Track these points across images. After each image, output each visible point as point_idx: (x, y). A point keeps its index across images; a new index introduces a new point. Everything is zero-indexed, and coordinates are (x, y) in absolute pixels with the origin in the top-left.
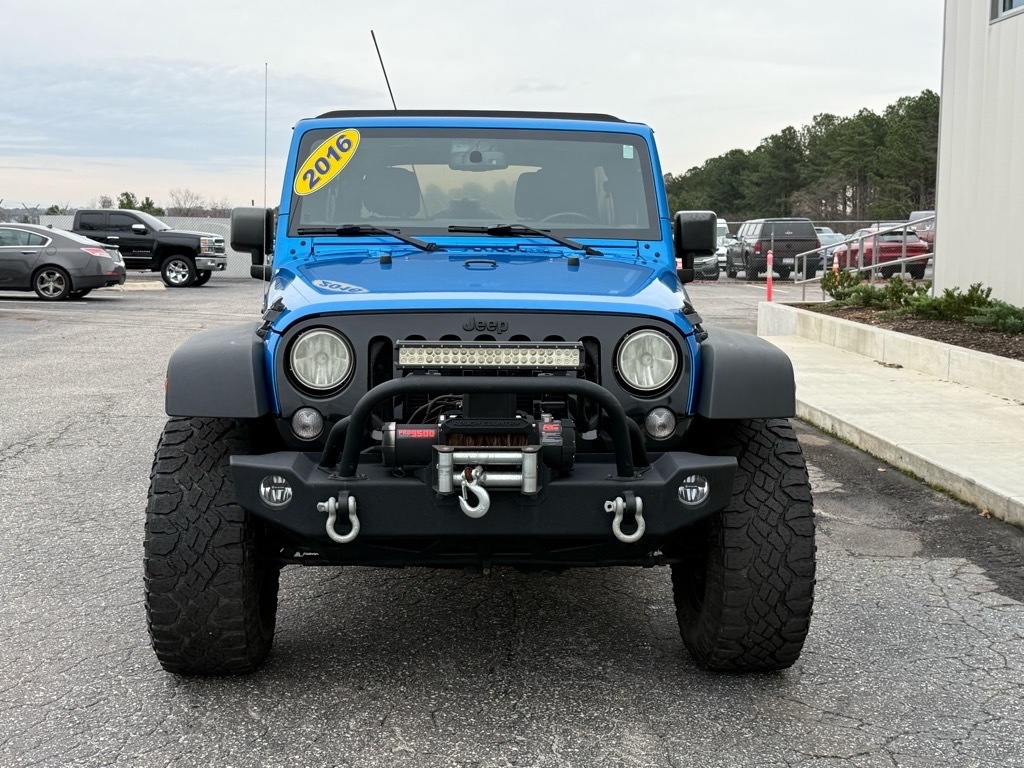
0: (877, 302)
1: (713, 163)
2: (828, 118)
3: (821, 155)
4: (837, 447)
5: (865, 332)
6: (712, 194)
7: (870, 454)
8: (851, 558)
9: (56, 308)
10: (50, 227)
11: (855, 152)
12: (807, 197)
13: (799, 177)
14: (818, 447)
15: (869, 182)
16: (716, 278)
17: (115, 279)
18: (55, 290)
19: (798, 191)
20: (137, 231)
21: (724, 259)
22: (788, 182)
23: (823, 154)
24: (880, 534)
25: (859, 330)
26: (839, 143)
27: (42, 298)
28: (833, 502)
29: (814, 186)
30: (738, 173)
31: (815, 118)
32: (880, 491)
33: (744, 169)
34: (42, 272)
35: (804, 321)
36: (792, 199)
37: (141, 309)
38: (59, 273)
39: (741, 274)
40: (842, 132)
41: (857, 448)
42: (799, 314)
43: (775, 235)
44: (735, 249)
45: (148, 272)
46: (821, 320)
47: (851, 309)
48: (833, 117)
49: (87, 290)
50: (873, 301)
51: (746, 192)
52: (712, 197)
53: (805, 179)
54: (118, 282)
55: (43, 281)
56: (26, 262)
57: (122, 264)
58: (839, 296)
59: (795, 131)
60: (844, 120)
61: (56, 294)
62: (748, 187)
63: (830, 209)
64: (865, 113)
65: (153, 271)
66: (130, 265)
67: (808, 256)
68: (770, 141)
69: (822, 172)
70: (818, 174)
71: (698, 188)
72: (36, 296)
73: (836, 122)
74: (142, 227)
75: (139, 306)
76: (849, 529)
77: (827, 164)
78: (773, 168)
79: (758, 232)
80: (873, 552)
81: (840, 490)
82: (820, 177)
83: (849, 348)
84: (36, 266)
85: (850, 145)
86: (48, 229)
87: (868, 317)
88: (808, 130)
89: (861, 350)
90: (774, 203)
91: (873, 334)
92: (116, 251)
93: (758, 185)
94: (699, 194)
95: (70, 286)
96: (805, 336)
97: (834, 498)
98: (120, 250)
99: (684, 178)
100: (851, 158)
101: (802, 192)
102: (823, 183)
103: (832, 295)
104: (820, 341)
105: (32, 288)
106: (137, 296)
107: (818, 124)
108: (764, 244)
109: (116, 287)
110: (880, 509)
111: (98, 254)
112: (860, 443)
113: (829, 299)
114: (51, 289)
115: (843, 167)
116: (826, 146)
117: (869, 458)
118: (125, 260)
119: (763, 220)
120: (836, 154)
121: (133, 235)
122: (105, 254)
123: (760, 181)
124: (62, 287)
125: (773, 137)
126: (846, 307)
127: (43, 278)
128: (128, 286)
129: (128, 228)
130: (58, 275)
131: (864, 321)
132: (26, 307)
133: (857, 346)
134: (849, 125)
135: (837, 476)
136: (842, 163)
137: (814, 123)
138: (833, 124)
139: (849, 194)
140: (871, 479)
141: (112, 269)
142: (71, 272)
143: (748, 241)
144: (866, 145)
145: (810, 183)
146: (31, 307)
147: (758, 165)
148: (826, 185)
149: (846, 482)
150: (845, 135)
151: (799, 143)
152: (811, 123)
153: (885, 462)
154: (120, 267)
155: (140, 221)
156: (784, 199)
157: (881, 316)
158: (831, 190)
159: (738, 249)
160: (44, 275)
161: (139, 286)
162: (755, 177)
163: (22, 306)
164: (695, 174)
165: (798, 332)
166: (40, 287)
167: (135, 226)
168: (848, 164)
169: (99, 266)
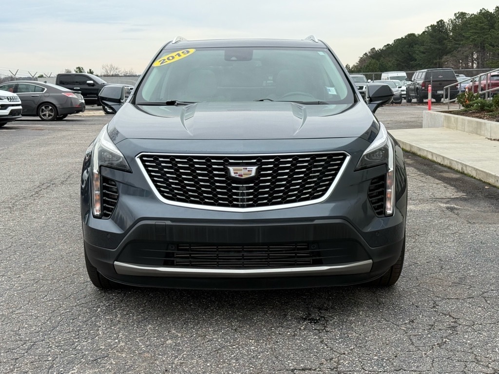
0: (488, 108)
1: (398, 42)
2: (463, 15)
3: (459, 35)
4: (464, 178)
5: (481, 123)
6: (398, 58)
7: (482, 181)
8: (469, 224)
9: (51, 124)
10: (46, 82)
11: (479, 33)
12: (451, 59)
13: (447, 48)
14: (454, 178)
15: (486, 50)
16: (400, 103)
17: (80, 109)
18: (49, 116)
19: (446, 55)
20: (89, 84)
21: (405, 92)
22: (440, 51)
23: (460, 34)
24: (484, 215)
25: (477, 122)
26: (469, 28)
27: (43, 120)
28: (461, 202)
29: (455, 52)
30: (412, 47)
31: (455, 14)
32: (486, 197)
33: (416, 44)
34: (43, 106)
35: (448, 119)
36: (443, 60)
37: (95, 124)
38: (51, 106)
39: (414, 100)
40: (471, 22)
41: (475, 178)
42: (445, 116)
43: (433, 78)
44: (410, 87)
45: (96, 107)
46: (457, 118)
47: (474, 112)
48: (465, 13)
49: (65, 116)
50: (486, 108)
51: (417, 57)
52: (398, 60)
53: (450, 49)
54: (82, 111)
55: (43, 111)
56: (34, 101)
57: (83, 101)
58: (467, 106)
59: (444, 22)
60: (472, 15)
61: (50, 118)
62: (418, 54)
63: (464, 65)
64: (483, 11)
65: (98, 106)
66: (88, 102)
67: (451, 87)
68: (430, 28)
69: (460, 44)
70: (457, 46)
71: (390, 55)
72: (40, 119)
73: (467, 16)
74: (92, 82)
75: (93, 123)
76: (468, 213)
77: (462, 40)
78: (432, 43)
79: (423, 76)
80: (480, 221)
81: (465, 197)
82: (459, 47)
83: (472, 132)
84: (39, 104)
85: (476, 29)
86: (44, 84)
87: (482, 116)
88: (452, 22)
89: (479, 133)
90: (433, 63)
91: (485, 123)
92: (80, 94)
93: (424, 53)
94: (390, 59)
95: (57, 113)
96: (448, 127)
97: (462, 200)
98: (82, 94)
99: (382, 50)
100: (476, 36)
101: (449, 56)
102: (460, 51)
103: (463, 106)
104: (457, 129)
105: (37, 115)
106: (91, 118)
107: (457, 18)
108: (427, 83)
109: (80, 114)
110: (486, 205)
111: (71, 96)
112: (476, 175)
113: (462, 108)
114: (47, 115)
115: (472, 42)
116: (462, 30)
117: (481, 183)
118: (85, 100)
119: (426, 70)
120: (467, 34)
121: (87, 87)
122: (74, 96)
123: (425, 51)
124: (53, 114)
125: (432, 26)
126: (471, 112)
127: (43, 109)
128: (86, 113)
129: (85, 83)
130: (50, 107)
131: (480, 118)
132: (35, 124)
133: (477, 131)
134: (474, 18)
135: (464, 191)
136: (471, 39)
137: (455, 18)
138: (465, 18)
139: (475, 57)
140: (481, 192)
141: (79, 104)
142: (57, 106)
143: (418, 82)
144: (484, 29)
145: (453, 51)
146: (38, 124)
147: (423, 42)
148: (462, 52)
149: (468, 193)
150: (472, 23)
151: (446, 29)
152: (453, 17)
153: (489, 184)
154: (82, 103)
155: (91, 79)
156: (438, 60)
157: (490, 115)
158: (465, 54)
159: (412, 87)
160: (43, 108)
161: (92, 113)
162: (422, 49)
163: (33, 124)
164: (388, 48)
165: (445, 125)
166: (41, 114)
167: (88, 82)
168: (474, 40)
169: (71, 102)
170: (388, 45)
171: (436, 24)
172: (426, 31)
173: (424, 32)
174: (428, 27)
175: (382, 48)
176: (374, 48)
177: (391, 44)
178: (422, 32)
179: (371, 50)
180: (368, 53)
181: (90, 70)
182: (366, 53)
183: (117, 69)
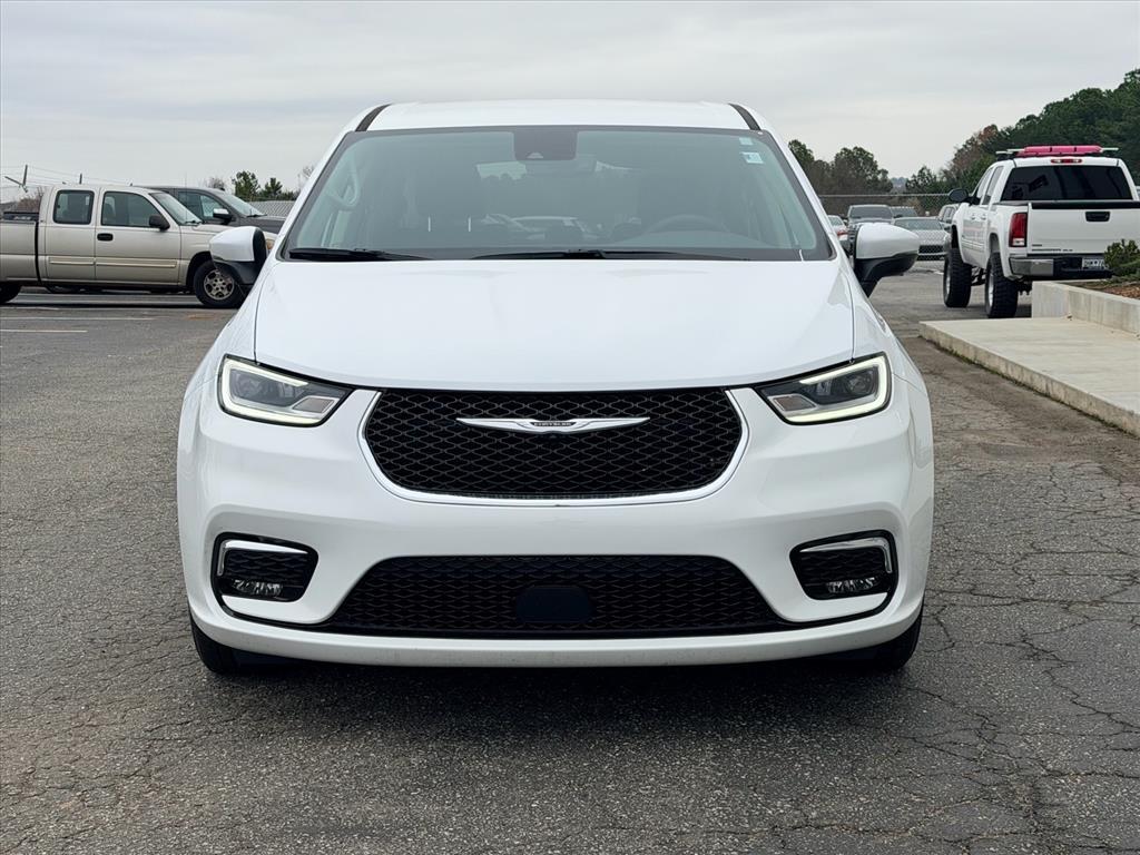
1: (1056, 109)
99: (1013, 131)
147: (1121, 110)
164: (1030, 125)
170: (1029, 118)
172: (1126, 83)
173: (1121, 86)
174: (1131, 74)
175: (1013, 126)
176: (994, 127)
177: (1037, 115)
178: (1117, 87)
179: (986, 129)
180: (977, 139)
181: (273, 180)
182: (973, 139)
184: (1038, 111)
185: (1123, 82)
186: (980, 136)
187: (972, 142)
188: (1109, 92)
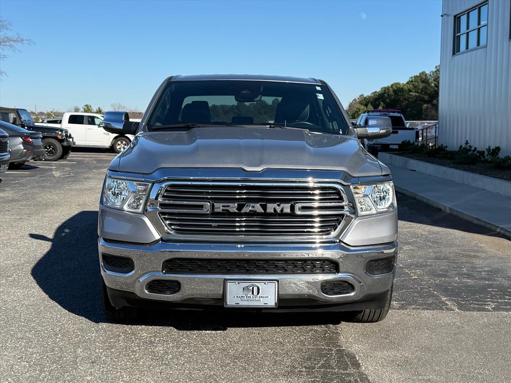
1: (385, 89)
31: (436, 67)
59: (426, 75)
88: (433, 73)
99: (370, 97)
125: (415, 77)
151: (428, 80)
152: (434, 70)
164: (376, 95)
170: (375, 92)
171: (418, 75)
172: (409, 81)
173: (408, 82)
174: (412, 78)
175: (370, 95)
176: (363, 95)
178: (406, 82)
179: (360, 96)
180: (357, 99)
181: (99, 108)
182: (355, 99)
183: (124, 108)
184: (378, 90)
185: (408, 80)
186: (358, 98)
187: (355, 100)
188: (403, 84)
